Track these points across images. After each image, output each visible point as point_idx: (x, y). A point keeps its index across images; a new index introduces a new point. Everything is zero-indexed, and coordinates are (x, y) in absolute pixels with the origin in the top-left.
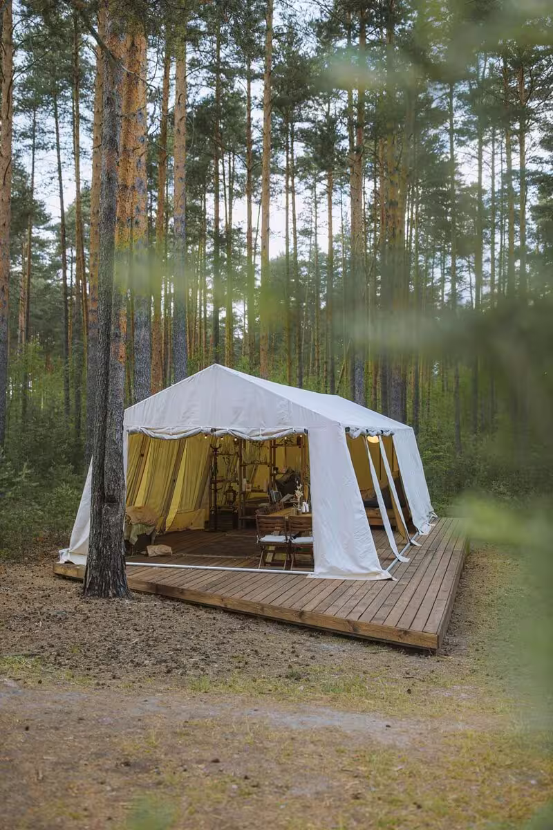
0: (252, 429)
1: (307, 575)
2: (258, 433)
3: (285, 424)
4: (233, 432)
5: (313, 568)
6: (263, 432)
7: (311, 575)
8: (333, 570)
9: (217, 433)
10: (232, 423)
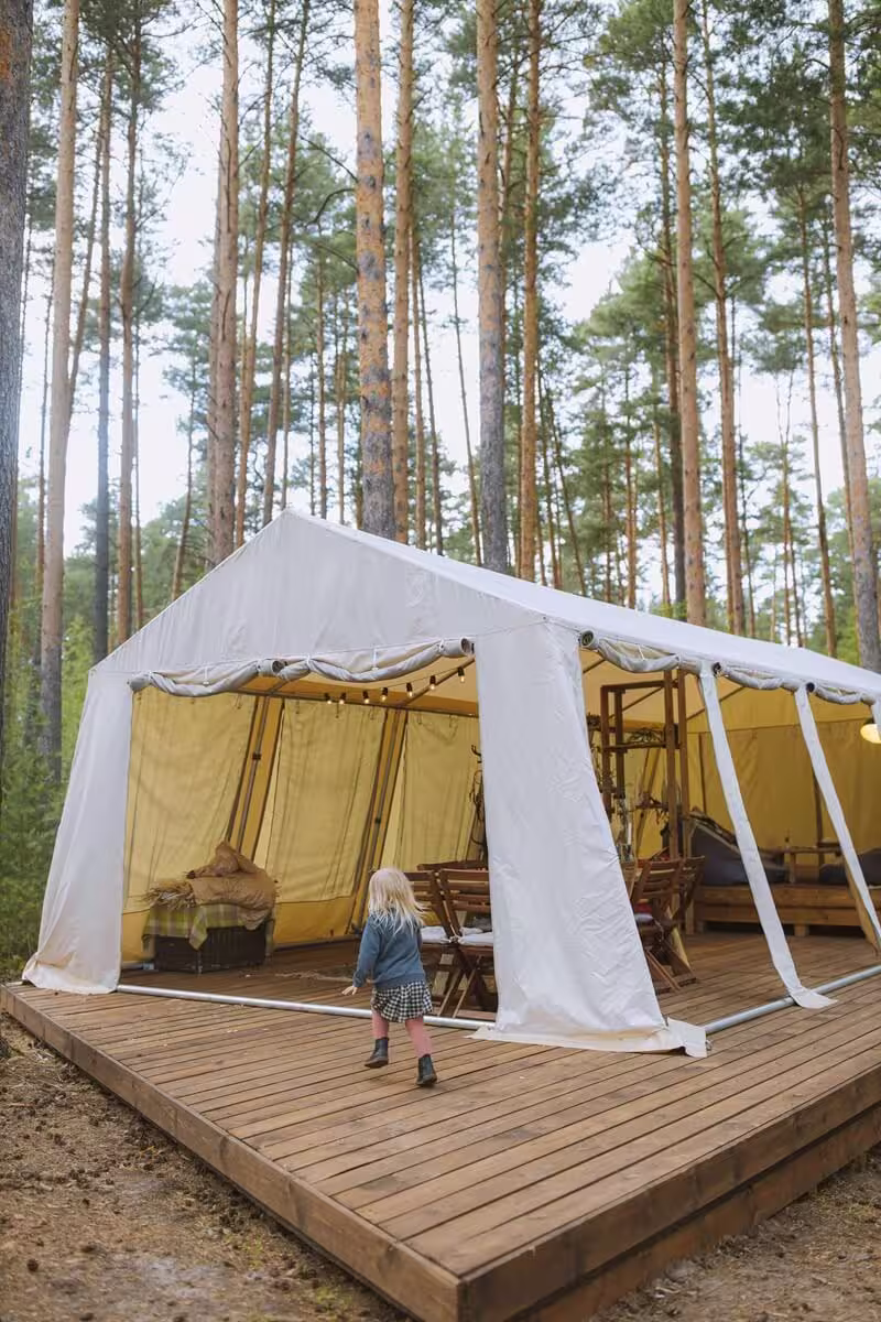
0: (357, 654)
1: (474, 1030)
2: (367, 663)
3: (424, 634)
4: (319, 665)
5: (495, 1010)
6: (381, 659)
7: (485, 1031)
8: (536, 1017)
9: (286, 670)
10: (318, 645)
